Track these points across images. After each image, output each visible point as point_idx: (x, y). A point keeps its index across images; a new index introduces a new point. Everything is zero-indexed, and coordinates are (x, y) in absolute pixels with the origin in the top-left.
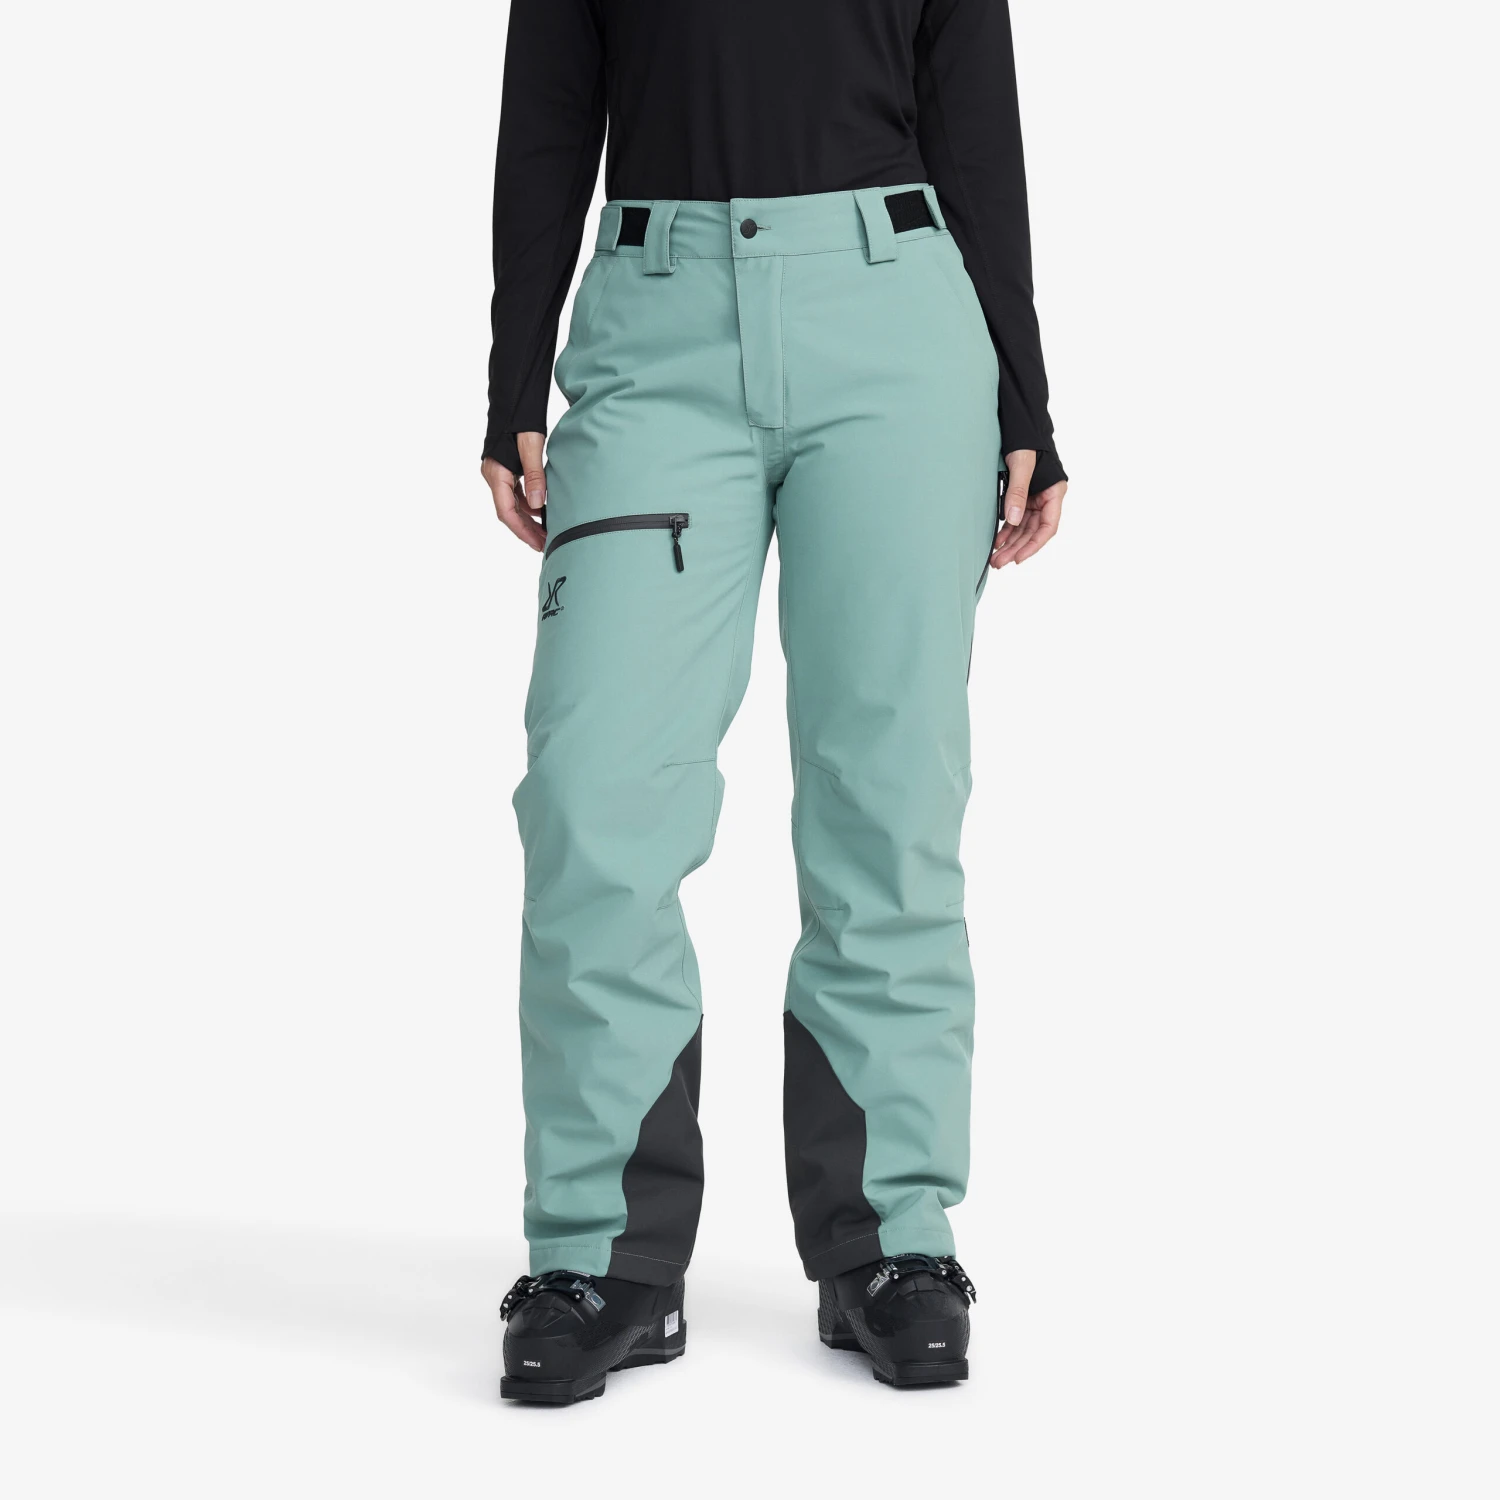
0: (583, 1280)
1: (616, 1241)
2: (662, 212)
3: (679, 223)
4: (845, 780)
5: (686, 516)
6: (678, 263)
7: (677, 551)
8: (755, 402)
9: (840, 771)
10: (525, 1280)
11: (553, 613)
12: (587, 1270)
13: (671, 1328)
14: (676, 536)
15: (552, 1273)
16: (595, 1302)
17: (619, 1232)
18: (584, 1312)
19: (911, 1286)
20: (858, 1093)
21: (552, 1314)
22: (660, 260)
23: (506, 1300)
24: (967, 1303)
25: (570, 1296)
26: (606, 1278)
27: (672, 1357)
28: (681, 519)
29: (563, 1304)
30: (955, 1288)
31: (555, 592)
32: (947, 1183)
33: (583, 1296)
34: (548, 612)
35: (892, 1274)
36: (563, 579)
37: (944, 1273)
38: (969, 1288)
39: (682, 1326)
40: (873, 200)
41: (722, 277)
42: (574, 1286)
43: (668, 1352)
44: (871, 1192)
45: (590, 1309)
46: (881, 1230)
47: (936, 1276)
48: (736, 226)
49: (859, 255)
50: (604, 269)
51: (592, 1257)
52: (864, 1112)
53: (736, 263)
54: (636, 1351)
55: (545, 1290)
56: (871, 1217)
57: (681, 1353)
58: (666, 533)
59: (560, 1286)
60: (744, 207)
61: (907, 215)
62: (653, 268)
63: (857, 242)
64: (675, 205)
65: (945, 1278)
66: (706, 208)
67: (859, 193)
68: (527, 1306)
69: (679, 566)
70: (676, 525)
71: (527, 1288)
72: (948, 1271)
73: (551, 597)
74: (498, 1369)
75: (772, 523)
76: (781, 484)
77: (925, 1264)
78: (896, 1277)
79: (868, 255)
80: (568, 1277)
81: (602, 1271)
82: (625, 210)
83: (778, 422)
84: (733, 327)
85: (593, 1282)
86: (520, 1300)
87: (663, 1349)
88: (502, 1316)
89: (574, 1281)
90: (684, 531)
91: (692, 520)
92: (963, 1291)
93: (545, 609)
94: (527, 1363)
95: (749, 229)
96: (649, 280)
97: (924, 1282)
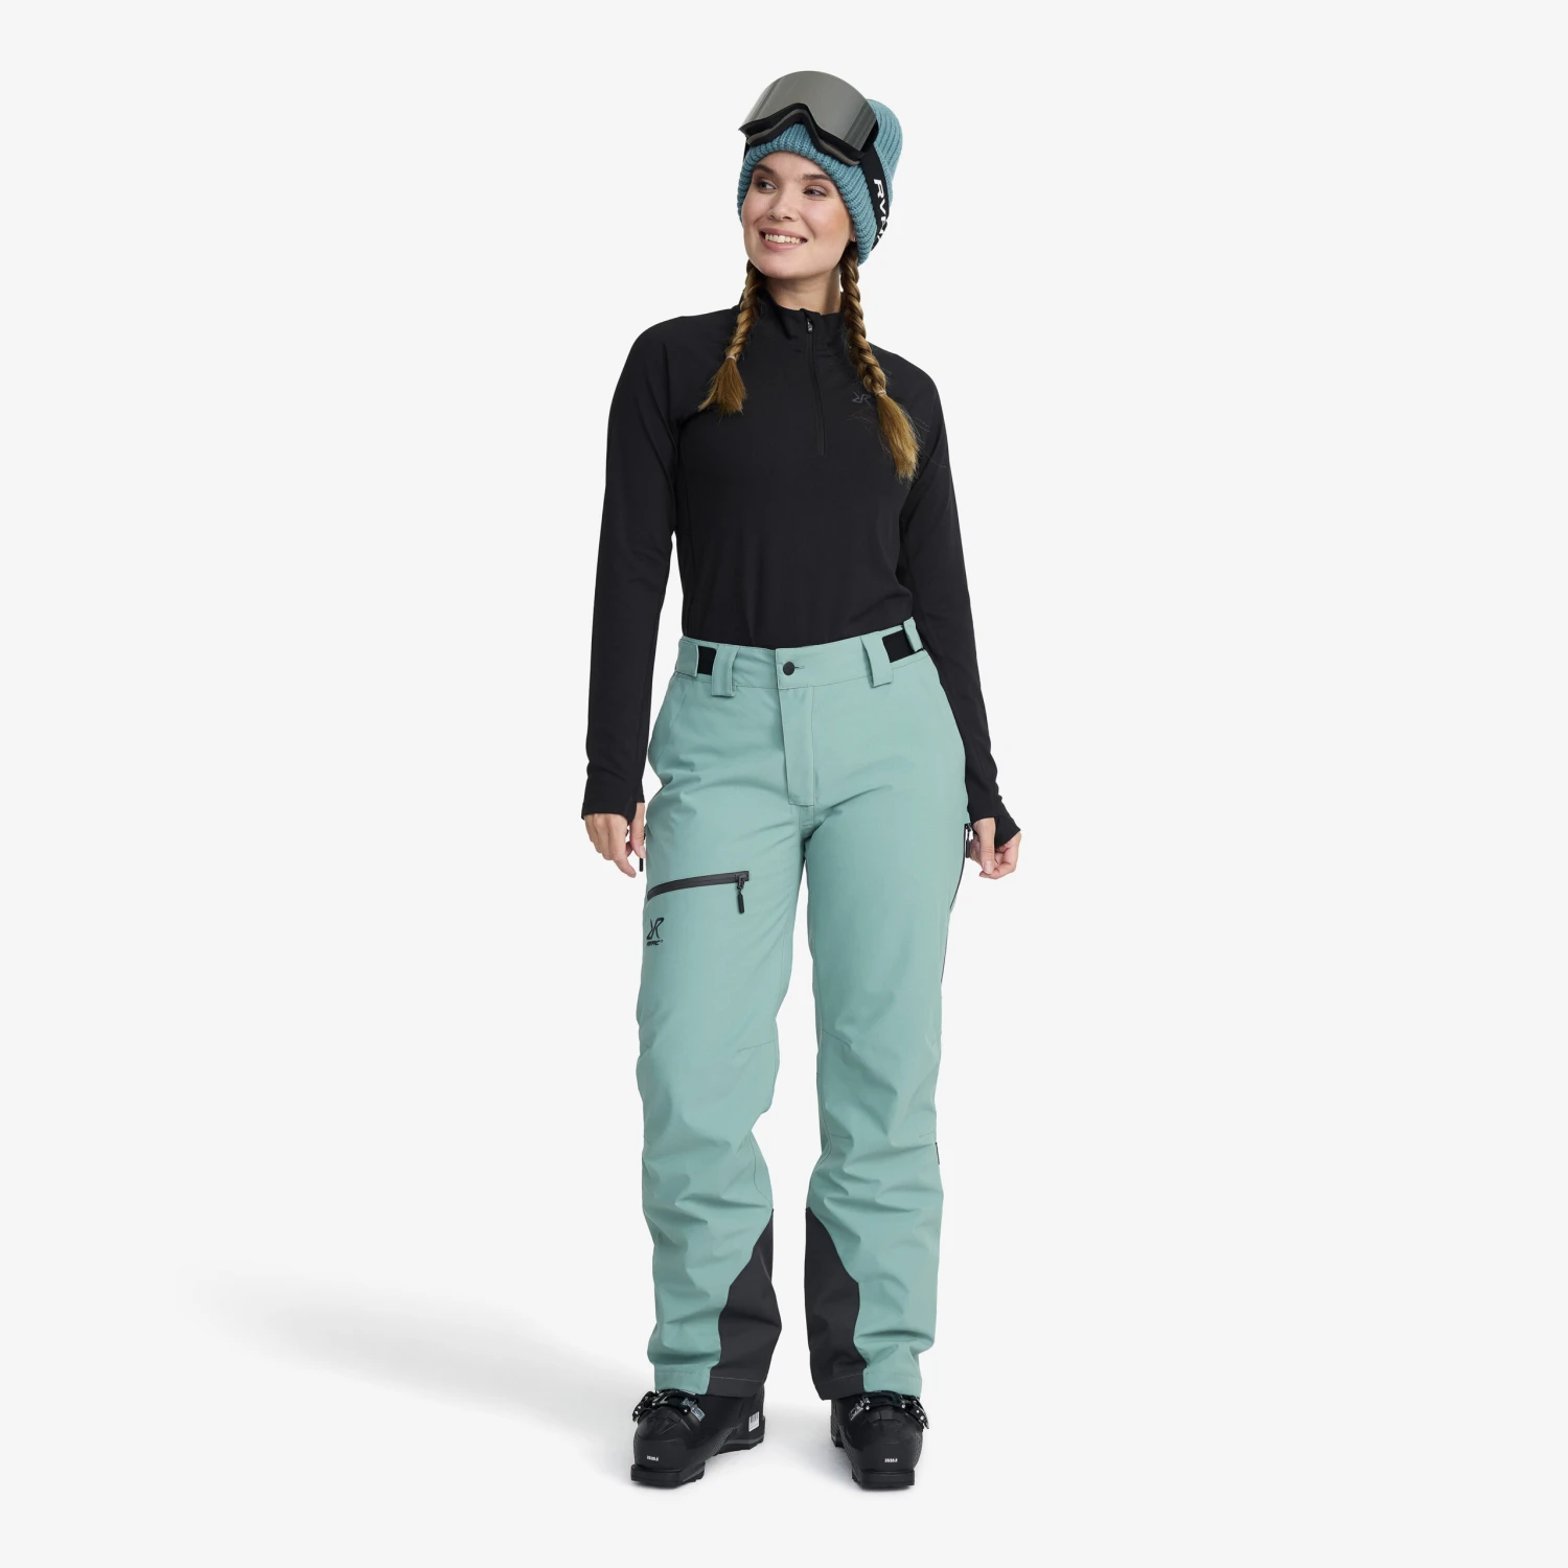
0: (691, 1398)
1: (714, 1369)
2: (725, 652)
3: (741, 663)
4: (854, 1047)
5: (747, 873)
6: (738, 690)
7: (740, 899)
8: (794, 789)
9: (851, 1042)
10: (650, 1394)
11: (655, 943)
12: (692, 1390)
13: (753, 1424)
14: (740, 888)
15: (669, 1390)
16: (698, 1414)
17: (715, 1363)
18: (689, 1421)
19: (877, 1415)
20: (854, 1268)
21: (667, 1423)
22: (725, 686)
23: (636, 1409)
24: (920, 1429)
25: (680, 1410)
26: (706, 1395)
27: (754, 1445)
28: (744, 876)
29: (675, 1416)
30: (913, 1419)
31: (656, 928)
32: (920, 1336)
33: (689, 1410)
34: (651, 940)
35: (865, 1407)
36: (662, 919)
37: (903, 1406)
38: (922, 1418)
39: (762, 1421)
40: (874, 641)
41: (771, 702)
42: (684, 1403)
43: (751, 1442)
44: (860, 1343)
45: (693, 1419)
46: (865, 1371)
47: (897, 1409)
48: (780, 668)
49: (866, 681)
50: (683, 689)
51: (696, 1381)
52: (857, 1284)
53: (780, 693)
54: (729, 1442)
55: (663, 1405)
56: (860, 1362)
57: (761, 1441)
58: (733, 886)
59: (674, 1402)
60: (785, 654)
61: (898, 648)
62: (719, 692)
63: (864, 673)
64: (735, 648)
65: (905, 1410)
66: (758, 653)
67: (865, 637)
68: (650, 1415)
69: (741, 910)
70: (739, 879)
71: (651, 1402)
72: (907, 1405)
73: (652, 931)
74: (630, 1459)
75: (803, 859)
76: (810, 837)
77: (891, 1399)
78: (868, 1408)
79: (872, 681)
80: (681, 1395)
81: (703, 1391)
82: (701, 648)
83: (811, 801)
84: (779, 737)
85: (696, 1399)
86: (647, 1409)
87: (748, 1439)
88: (634, 1420)
89: (683, 1399)
90: (746, 883)
91: (751, 876)
92: (917, 1419)
93: (648, 938)
94: (649, 1458)
95: (789, 669)
96: (715, 699)
97: (888, 1414)
